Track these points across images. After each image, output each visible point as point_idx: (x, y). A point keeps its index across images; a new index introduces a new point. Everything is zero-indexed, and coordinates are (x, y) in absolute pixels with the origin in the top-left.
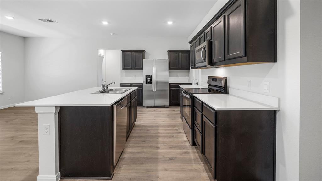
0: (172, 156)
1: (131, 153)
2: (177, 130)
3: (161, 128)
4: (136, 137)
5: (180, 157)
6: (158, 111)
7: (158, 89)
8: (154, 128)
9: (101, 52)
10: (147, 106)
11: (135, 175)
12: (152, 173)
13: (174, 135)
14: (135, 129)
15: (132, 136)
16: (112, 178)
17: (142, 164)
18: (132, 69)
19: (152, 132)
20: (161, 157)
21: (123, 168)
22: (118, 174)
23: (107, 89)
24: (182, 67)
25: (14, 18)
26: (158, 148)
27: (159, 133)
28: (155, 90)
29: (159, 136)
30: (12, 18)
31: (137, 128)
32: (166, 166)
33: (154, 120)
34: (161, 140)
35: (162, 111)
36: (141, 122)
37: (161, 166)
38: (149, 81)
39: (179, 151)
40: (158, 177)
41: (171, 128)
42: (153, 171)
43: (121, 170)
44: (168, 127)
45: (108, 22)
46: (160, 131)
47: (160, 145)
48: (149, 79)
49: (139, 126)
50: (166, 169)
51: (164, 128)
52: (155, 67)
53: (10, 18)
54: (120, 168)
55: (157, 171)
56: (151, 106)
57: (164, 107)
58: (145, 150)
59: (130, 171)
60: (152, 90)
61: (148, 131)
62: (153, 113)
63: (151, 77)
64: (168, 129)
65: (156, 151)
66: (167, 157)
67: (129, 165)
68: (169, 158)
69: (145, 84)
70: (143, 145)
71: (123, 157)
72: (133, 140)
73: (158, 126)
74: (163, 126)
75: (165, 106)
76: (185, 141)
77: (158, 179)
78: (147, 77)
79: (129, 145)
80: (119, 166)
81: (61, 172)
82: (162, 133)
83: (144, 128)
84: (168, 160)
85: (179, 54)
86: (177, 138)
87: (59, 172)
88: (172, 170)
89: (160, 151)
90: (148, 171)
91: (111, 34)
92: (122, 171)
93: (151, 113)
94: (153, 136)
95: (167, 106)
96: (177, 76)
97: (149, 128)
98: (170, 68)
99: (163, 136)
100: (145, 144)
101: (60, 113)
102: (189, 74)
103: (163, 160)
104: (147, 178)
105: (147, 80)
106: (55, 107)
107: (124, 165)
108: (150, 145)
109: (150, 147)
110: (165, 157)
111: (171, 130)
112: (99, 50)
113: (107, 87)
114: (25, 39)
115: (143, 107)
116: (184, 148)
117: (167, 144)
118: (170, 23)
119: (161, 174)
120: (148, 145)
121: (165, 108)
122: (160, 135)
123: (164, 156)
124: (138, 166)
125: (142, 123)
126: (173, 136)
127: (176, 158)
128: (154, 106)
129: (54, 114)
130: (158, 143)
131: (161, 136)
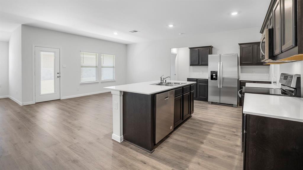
0: (212, 155)
1: (175, 139)
2: (234, 132)
3: (216, 126)
4: (187, 128)
5: (221, 158)
6: (223, 109)
7: (224, 85)
8: (208, 124)
9: (174, 51)
10: (212, 102)
11: (169, 157)
12: (185, 161)
13: (227, 136)
14: (190, 121)
15: (184, 126)
16: (152, 153)
17: (180, 151)
18: (198, 65)
19: (204, 127)
20: (201, 152)
21: (163, 149)
22: (157, 151)
23: (166, 82)
24: (258, 62)
25: (118, 33)
26: (202, 143)
27: (211, 130)
28: (221, 87)
29: (209, 133)
30: (117, 34)
31: (192, 121)
32: (200, 160)
33: (213, 117)
34: (209, 136)
35: (227, 109)
36: (199, 116)
37: (195, 159)
38: (214, 77)
39: (223, 152)
40: (187, 167)
41: (227, 129)
42: (186, 161)
43: (161, 149)
44: (225, 127)
45: (173, 25)
46: (213, 129)
47: (206, 141)
48: (215, 75)
49: (194, 119)
50: (199, 164)
51: (219, 127)
52: (221, 63)
53: (116, 33)
54: (162, 147)
55: (189, 161)
56: (217, 103)
57: (231, 105)
58: (189, 141)
59: (168, 153)
60: (218, 87)
61: (201, 125)
62: (216, 109)
63: (216, 73)
64: (223, 129)
65: (198, 145)
66: (206, 154)
67: (169, 148)
68: (208, 155)
69: (210, 80)
70: (189, 136)
71: (168, 141)
72: (183, 129)
73: (213, 124)
74: (219, 125)
75: (233, 105)
76: (237, 146)
77: (187, 169)
78: (212, 72)
79: (177, 132)
80: (162, 146)
81: (124, 136)
82: (214, 131)
83: (198, 122)
84: (206, 157)
85: (254, 46)
86: (229, 140)
87: (123, 136)
88: (205, 167)
89: (202, 146)
90: (182, 158)
91: (180, 34)
92: (162, 151)
93: (213, 109)
94: (203, 131)
95: (235, 105)
96: (252, 73)
97: (203, 123)
98: (242, 63)
99: (214, 134)
100: (191, 135)
101: (123, 96)
102: (269, 71)
103: (201, 155)
104: (179, 164)
105: (212, 76)
106: (120, 91)
107: (165, 147)
108: (196, 138)
109: (195, 140)
110: (205, 153)
111: (227, 130)
112: (172, 49)
113: (166, 81)
114: (126, 46)
115: (207, 102)
116: (231, 152)
117: (214, 142)
118: (234, 14)
119: (191, 166)
120: (194, 137)
121: (233, 106)
122: (211, 132)
123: (203, 152)
124: (176, 152)
125: (199, 118)
126: (225, 137)
127: (216, 157)
128: (220, 103)
129: (119, 96)
130: (204, 139)
131: (212, 134)
